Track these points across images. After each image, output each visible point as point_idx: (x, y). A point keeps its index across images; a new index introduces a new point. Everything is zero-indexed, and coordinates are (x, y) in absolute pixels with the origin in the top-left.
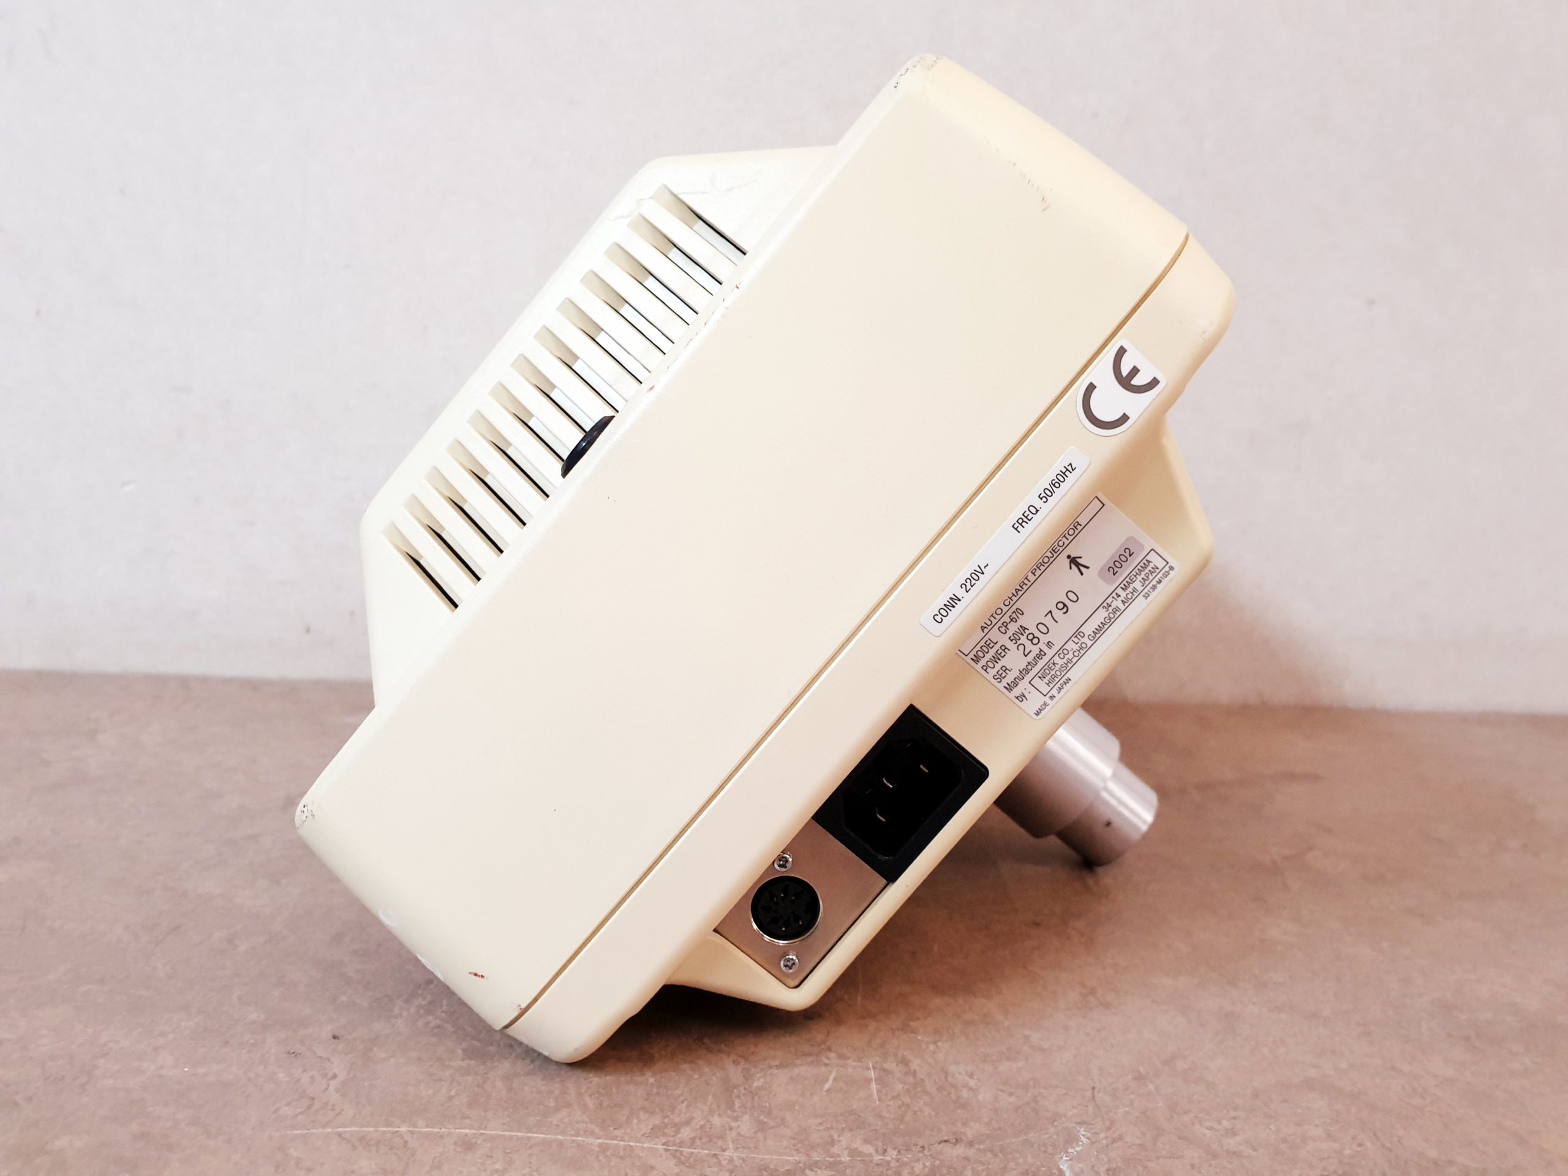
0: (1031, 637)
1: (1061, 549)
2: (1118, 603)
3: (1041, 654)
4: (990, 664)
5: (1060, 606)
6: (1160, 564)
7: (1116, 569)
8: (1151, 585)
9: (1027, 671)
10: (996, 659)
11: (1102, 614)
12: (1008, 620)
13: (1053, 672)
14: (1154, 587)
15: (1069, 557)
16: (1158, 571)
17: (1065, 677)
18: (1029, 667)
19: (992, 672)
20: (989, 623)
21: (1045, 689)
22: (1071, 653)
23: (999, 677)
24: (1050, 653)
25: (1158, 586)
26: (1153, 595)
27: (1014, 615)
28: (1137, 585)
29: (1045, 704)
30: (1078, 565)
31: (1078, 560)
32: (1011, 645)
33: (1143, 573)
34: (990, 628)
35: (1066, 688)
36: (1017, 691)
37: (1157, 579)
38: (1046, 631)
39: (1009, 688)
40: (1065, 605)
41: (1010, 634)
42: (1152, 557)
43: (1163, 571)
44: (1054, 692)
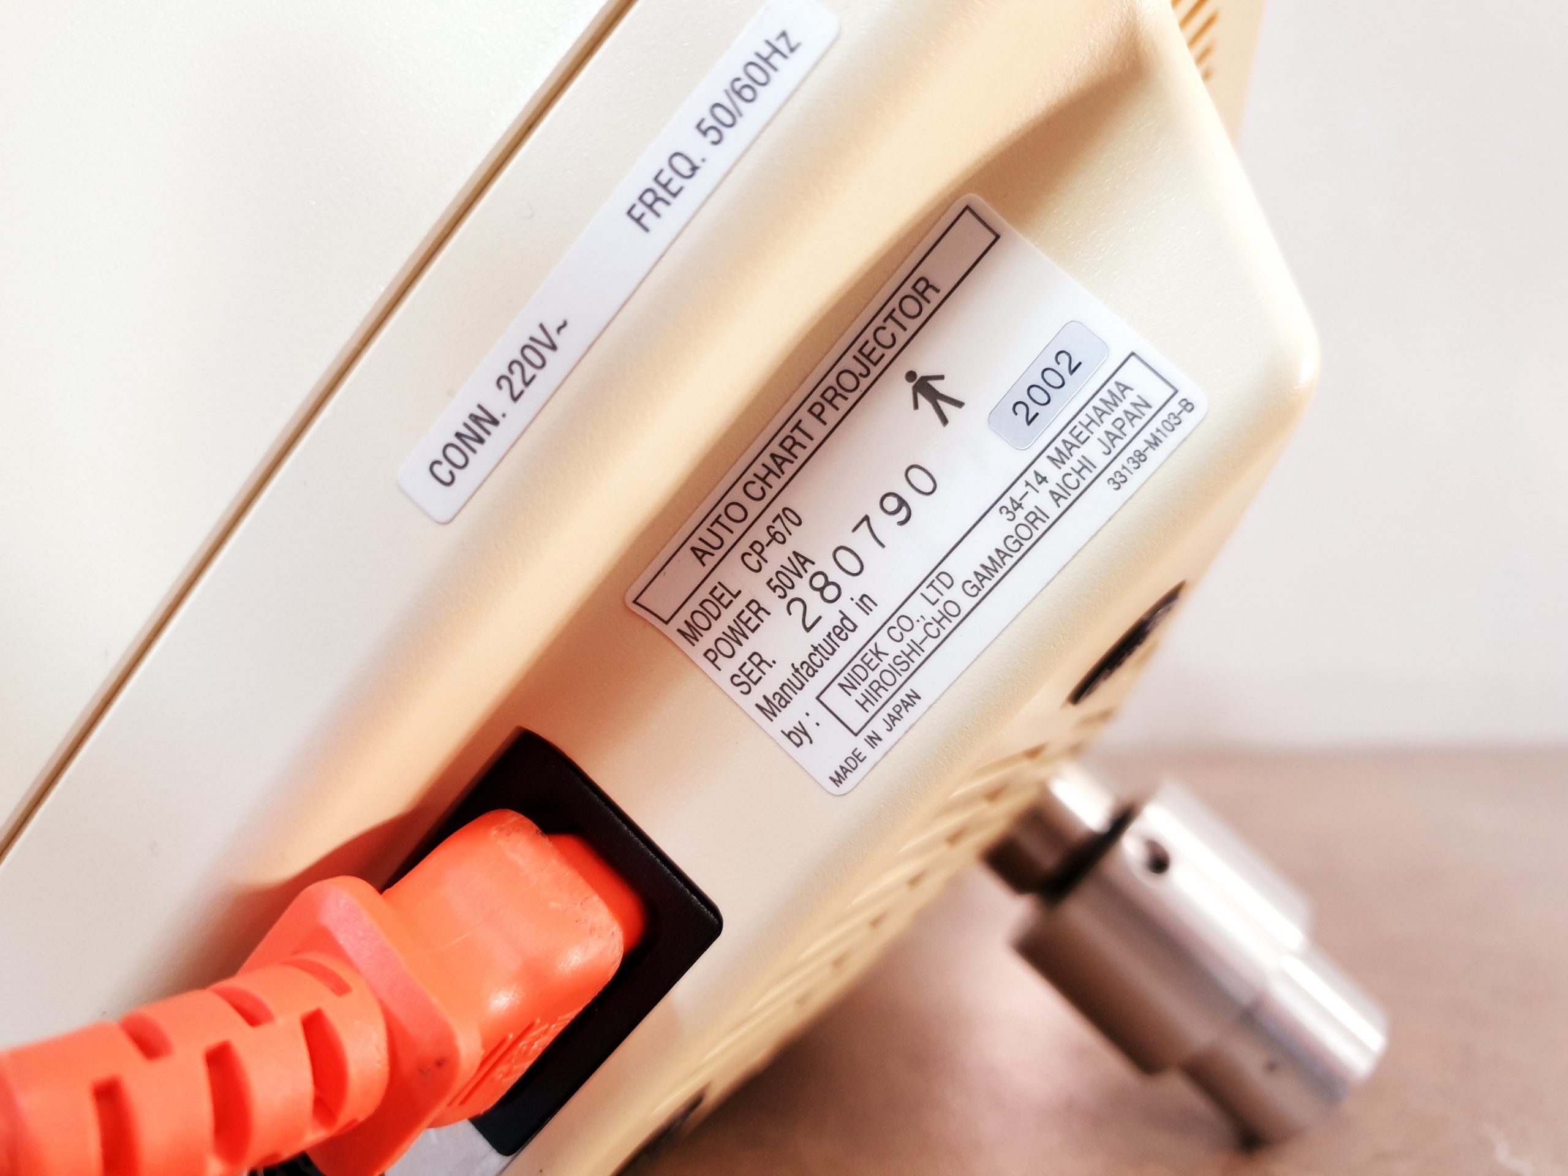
0: (819, 582)
1: (890, 353)
2: (1041, 499)
3: (844, 628)
4: (722, 645)
5: (891, 504)
6: (1157, 394)
7: (1034, 409)
8: (1129, 452)
9: (806, 670)
10: (737, 634)
11: (997, 528)
12: (765, 538)
13: (874, 676)
14: (1140, 458)
15: (911, 376)
16: (1149, 412)
17: (906, 690)
18: (817, 659)
19: (730, 667)
20: (716, 542)
21: (856, 717)
22: (919, 627)
23: (745, 681)
24: (867, 624)
25: (1150, 453)
26: (1136, 479)
27: (779, 526)
28: (1094, 451)
29: (857, 757)
30: (934, 397)
31: (934, 384)
32: (769, 599)
33: (1108, 419)
34: (719, 554)
35: (909, 716)
36: (787, 719)
37: (1146, 435)
38: (856, 568)
39: (770, 708)
40: (902, 503)
41: (769, 571)
42: (1132, 374)
43: (1163, 415)
44: (878, 726)
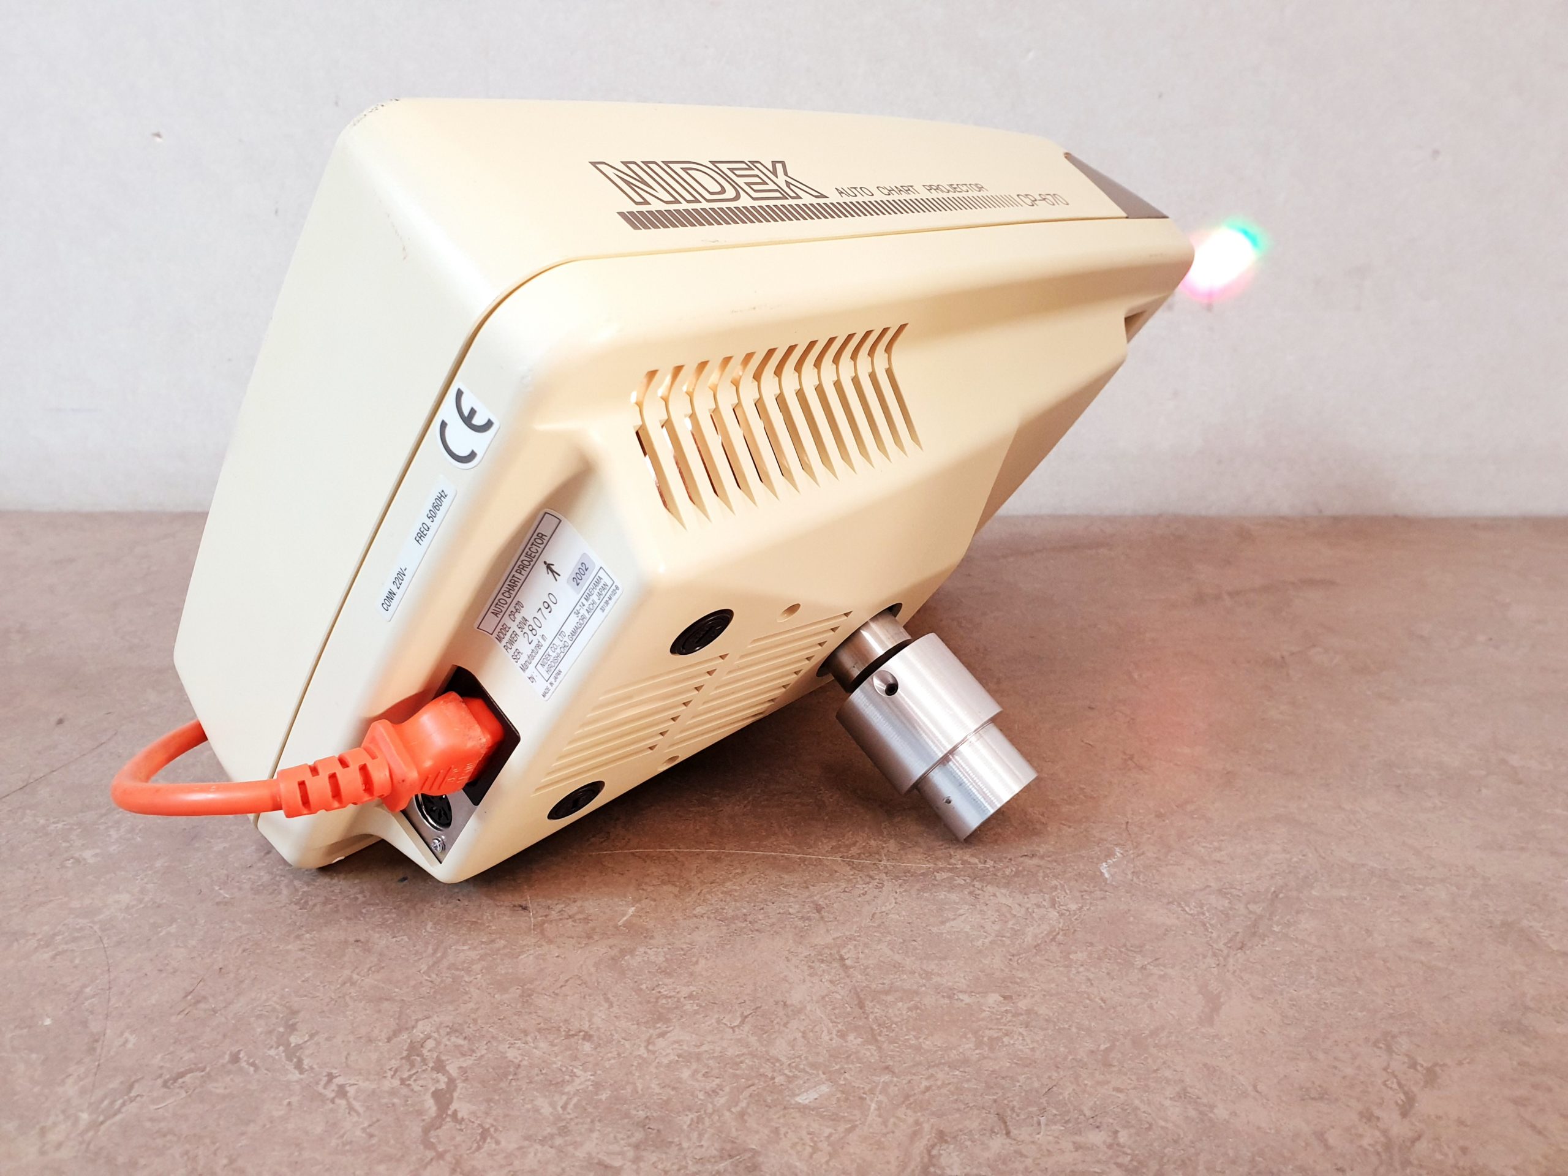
0: (531, 628)
1: (537, 555)
2: (583, 612)
3: (539, 646)
4: (508, 645)
5: (546, 605)
6: (609, 583)
7: (579, 581)
8: (604, 600)
9: (531, 657)
10: (512, 642)
11: (574, 620)
12: (514, 611)
13: (549, 663)
14: (607, 602)
15: (545, 563)
16: (608, 588)
17: (558, 669)
18: (533, 654)
19: (511, 652)
20: (499, 610)
21: (547, 676)
22: (559, 648)
23: (516, 658)
24: (545, 645)
25: (610, 602)
26: (607, 609)
27: (517, 607)
28: (595, 597)
29: (547, 689)
30: (553, 571)
31: (552, 566)
32: (518, 631)
33: (598, 588)
34: (502, 614)
35: (560, 677)
36: (528, 673)
37: (608, 595)
38: (539, 625)
39: (524, 668)
40: (549, 606)
41: (517, 621)
42: (601, 574)
43: (611, 590)
44: (552, 680)
